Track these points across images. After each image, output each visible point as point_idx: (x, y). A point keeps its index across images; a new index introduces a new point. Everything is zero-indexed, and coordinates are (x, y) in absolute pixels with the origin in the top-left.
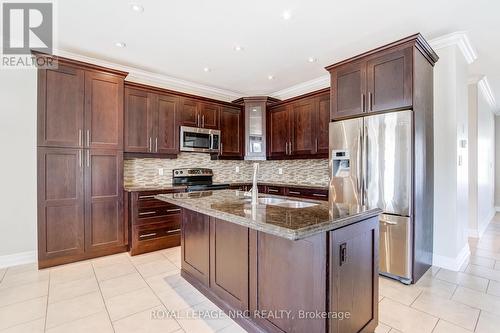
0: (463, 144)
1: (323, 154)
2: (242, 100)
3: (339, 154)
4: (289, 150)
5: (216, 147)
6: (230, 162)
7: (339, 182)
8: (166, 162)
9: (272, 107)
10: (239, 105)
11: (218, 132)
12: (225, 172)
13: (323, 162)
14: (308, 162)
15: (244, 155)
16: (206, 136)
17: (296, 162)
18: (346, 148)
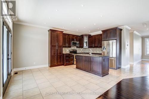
0: (128, 45)
1: (101, 47)
2: (83, 35)
3: (104, 47)
4: (93, 46)
5: (78, 45)
6: (80, 48)
7: (104, 52)
8: (68, 48)
9: (90, 37)
10: (82, 36)
11: (78, 42)
12: (79, 50)
13: (101, 48)
14: (97, 48)
15: (83, 47)
16: (76, 43)
17: (94, 48)
18: (105, 46)
